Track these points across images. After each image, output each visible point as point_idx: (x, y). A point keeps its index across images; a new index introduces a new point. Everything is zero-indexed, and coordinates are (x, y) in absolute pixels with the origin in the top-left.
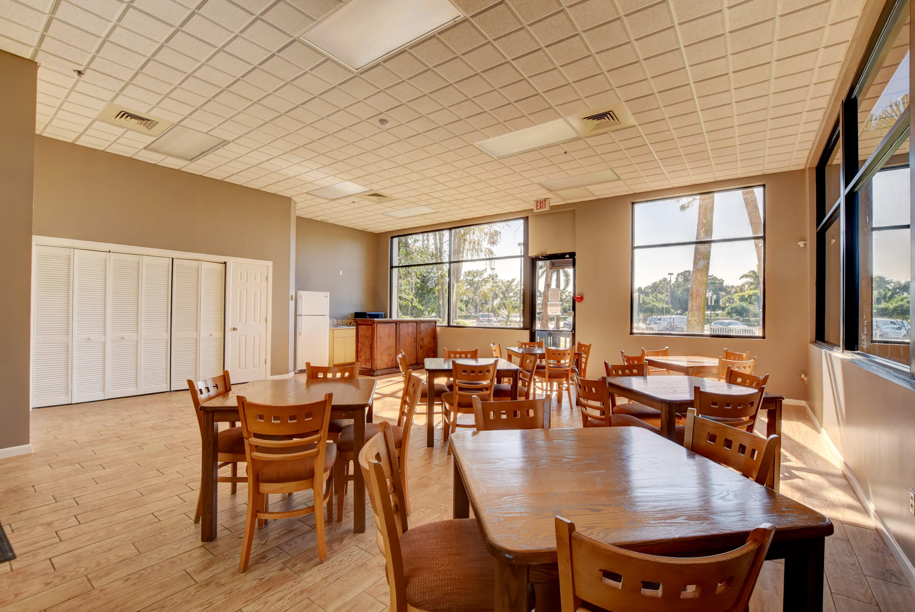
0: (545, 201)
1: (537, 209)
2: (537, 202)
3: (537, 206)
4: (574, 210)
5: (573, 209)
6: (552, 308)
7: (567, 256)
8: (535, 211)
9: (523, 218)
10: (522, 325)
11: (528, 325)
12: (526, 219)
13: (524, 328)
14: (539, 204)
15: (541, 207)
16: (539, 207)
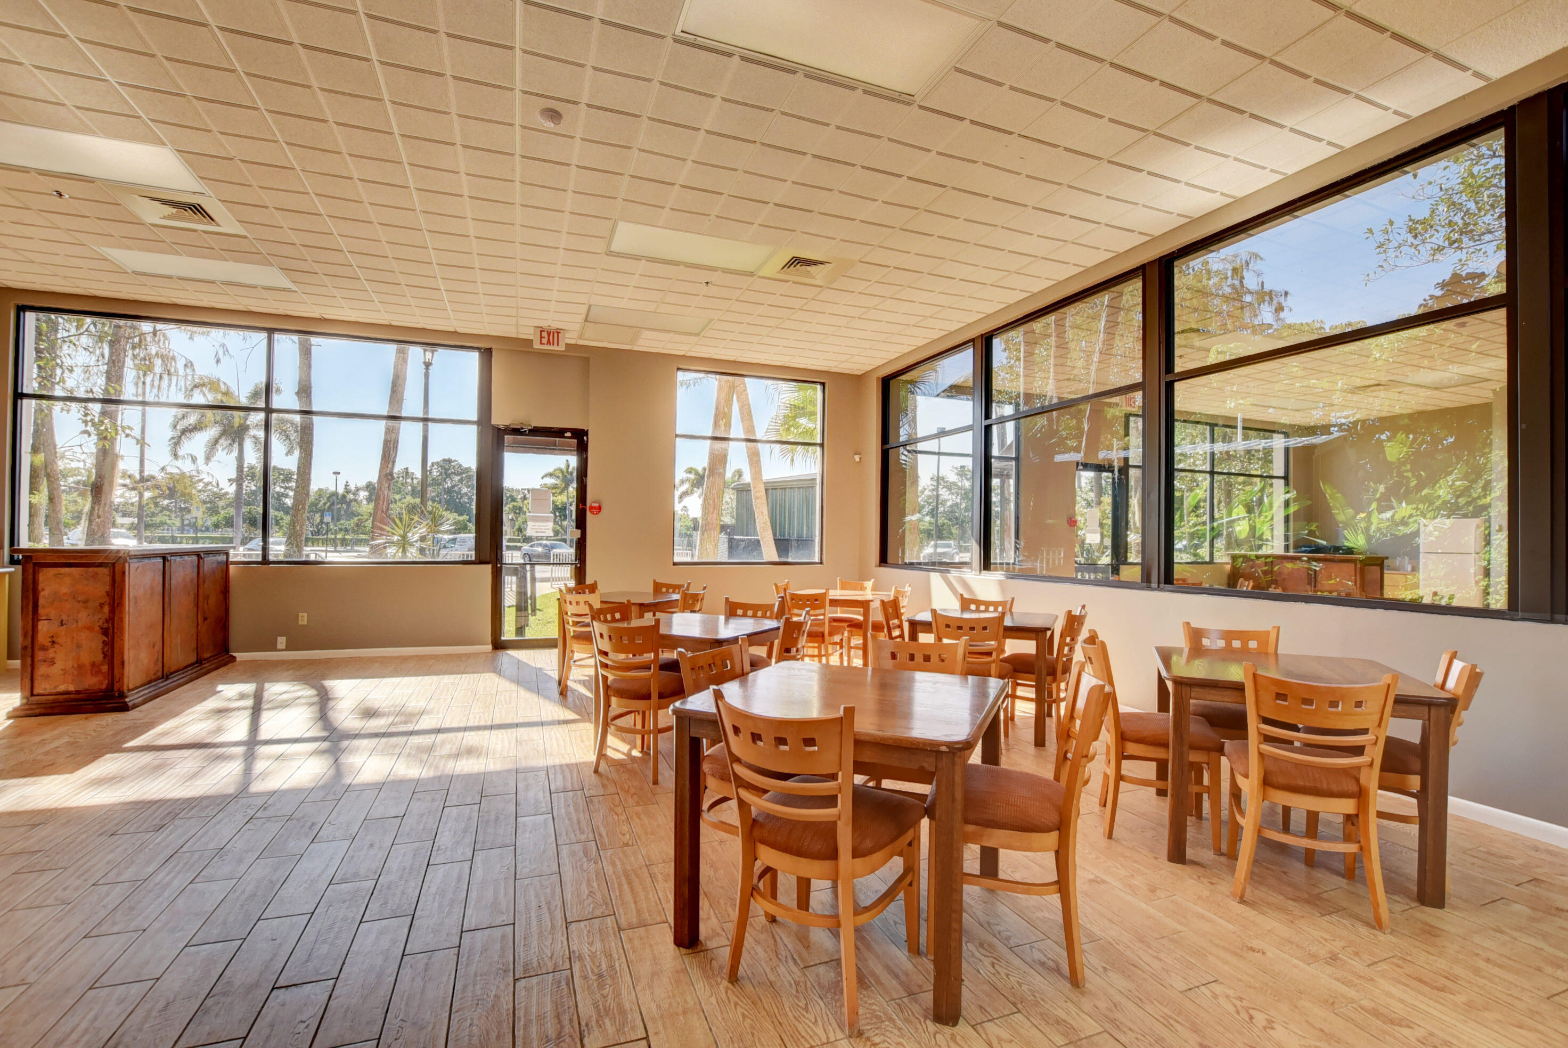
0: (558, 333)
1: (541, 343)
2: (541, 331)
3: (541, 337)
4: (588, 359)
5: (588, 356)
6: (537, 524)
7: (568, 434)
8: (537, 345)
9: (478, 349)
10: (472, 555)
11: (486, 555)
12: (487, 354)
13: (479, 561)
14: (545, 334)
15: (549, 342)
16: (545, 341)
